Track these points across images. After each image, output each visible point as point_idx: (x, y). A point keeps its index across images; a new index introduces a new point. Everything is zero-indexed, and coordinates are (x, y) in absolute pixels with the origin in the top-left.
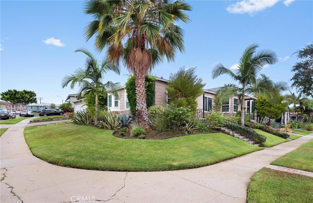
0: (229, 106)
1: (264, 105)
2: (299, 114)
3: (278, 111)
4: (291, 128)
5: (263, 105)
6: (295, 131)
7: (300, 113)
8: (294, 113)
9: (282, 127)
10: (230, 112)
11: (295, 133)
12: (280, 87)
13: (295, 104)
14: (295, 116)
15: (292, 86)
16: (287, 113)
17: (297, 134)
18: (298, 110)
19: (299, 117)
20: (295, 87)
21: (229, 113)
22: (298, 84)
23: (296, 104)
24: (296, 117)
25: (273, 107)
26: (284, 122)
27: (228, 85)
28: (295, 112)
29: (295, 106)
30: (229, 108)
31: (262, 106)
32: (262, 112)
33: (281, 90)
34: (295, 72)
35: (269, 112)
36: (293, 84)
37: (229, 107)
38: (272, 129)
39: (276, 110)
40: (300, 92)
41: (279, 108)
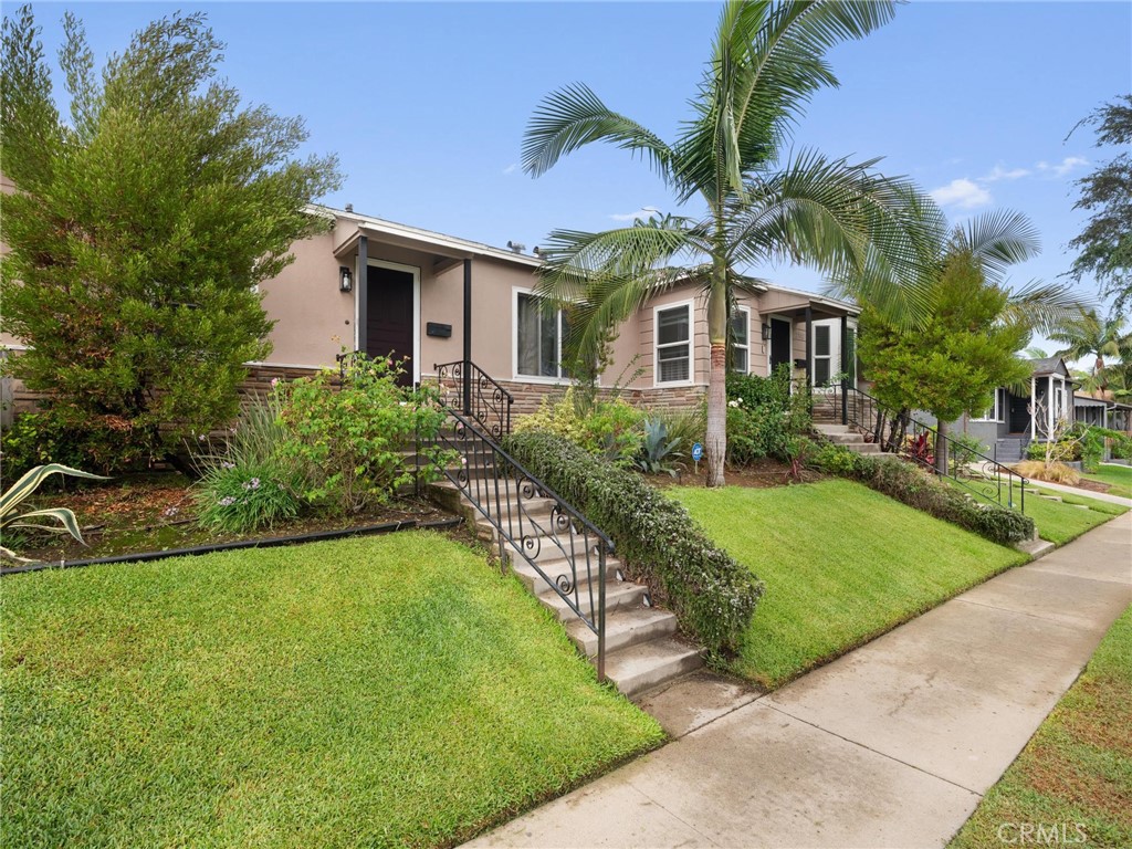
0: (687, 346)
1: (892, 340)
2: (1119, 396)
3: (971, 373)
4: (1078, 458)
5: (888, 346)
6: (1100, 471)
7: (1122, 392)
8: (1098, 395)
9: (1030, 456)
10: (690, 382)
11: (1093, 487)
12: (988, 245)
13: (1099, 355)
14: (1101, 404)
15: (1075, 271)
16: (1060, 392)
17: (1103, 491)
18: (1114, 380)
19: (1118, 408)
20: (1094, 273)
21: (689, 388)
22: (1107, 260)
23: (1104, 357)
24: (1103, 407)
25: (943, 351)
26: (1042, 434)
27: (651, 219)
28: (1103, 389)
29: (1099, 364)
30: (686, 362)
31: (880, 347)
32: (884, 381)
33: (994, 261)
34: (1091, 213)
35: (924, 379)
36: (1082, 259)
37: (687, 354)
38: (924, 483)
39: (960, 369)
40: (1118, 295)
41: (974, 357)
